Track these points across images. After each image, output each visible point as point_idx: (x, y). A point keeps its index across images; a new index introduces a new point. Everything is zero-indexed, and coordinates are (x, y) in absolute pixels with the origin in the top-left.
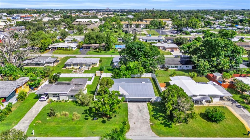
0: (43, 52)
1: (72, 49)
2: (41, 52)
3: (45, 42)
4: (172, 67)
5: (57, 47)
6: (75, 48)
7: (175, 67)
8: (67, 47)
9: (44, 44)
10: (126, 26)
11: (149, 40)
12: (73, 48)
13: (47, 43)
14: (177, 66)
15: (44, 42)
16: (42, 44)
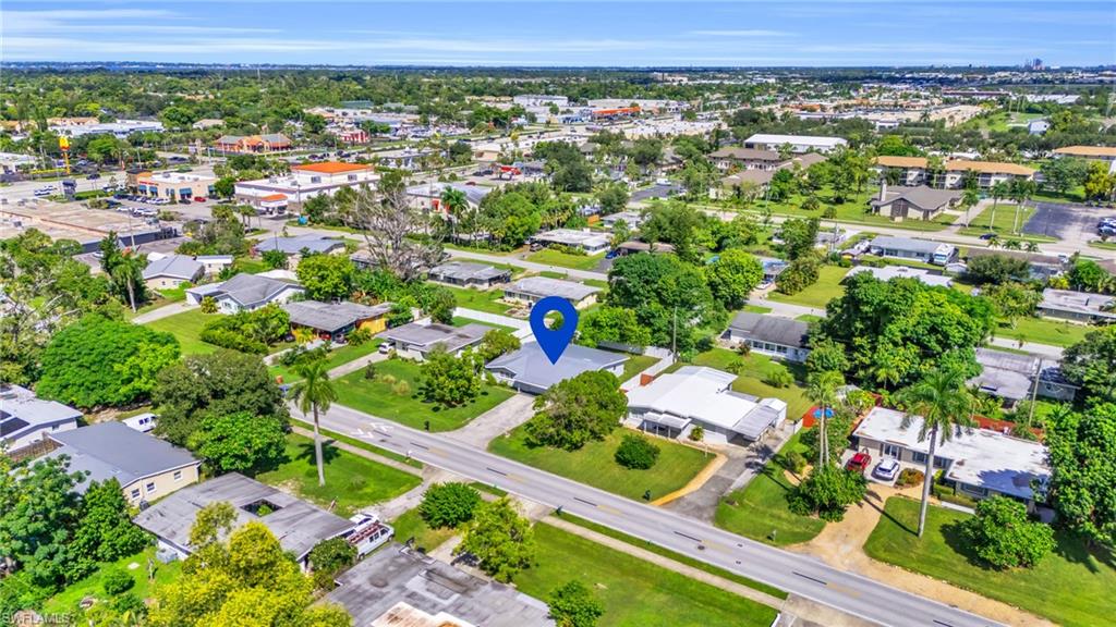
0: (508, 250)
1: (585, 251)
2: (503, 250)
3: (517, 223)
4: (767, 347)
5: (550, 242)
6: (596, 249)
7: (779, 348)
8: (575, 246)
9: (513, 229)
10: (920, 175)
11: (891, 250)
12: (588, 248)
13: (522, 226)
14: (785, 348)
15: (513, 224)
16: (509, 228)
